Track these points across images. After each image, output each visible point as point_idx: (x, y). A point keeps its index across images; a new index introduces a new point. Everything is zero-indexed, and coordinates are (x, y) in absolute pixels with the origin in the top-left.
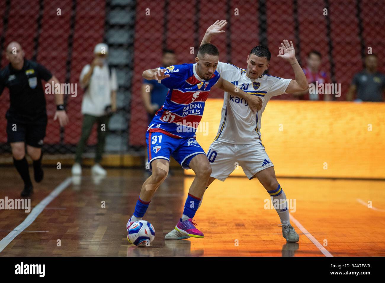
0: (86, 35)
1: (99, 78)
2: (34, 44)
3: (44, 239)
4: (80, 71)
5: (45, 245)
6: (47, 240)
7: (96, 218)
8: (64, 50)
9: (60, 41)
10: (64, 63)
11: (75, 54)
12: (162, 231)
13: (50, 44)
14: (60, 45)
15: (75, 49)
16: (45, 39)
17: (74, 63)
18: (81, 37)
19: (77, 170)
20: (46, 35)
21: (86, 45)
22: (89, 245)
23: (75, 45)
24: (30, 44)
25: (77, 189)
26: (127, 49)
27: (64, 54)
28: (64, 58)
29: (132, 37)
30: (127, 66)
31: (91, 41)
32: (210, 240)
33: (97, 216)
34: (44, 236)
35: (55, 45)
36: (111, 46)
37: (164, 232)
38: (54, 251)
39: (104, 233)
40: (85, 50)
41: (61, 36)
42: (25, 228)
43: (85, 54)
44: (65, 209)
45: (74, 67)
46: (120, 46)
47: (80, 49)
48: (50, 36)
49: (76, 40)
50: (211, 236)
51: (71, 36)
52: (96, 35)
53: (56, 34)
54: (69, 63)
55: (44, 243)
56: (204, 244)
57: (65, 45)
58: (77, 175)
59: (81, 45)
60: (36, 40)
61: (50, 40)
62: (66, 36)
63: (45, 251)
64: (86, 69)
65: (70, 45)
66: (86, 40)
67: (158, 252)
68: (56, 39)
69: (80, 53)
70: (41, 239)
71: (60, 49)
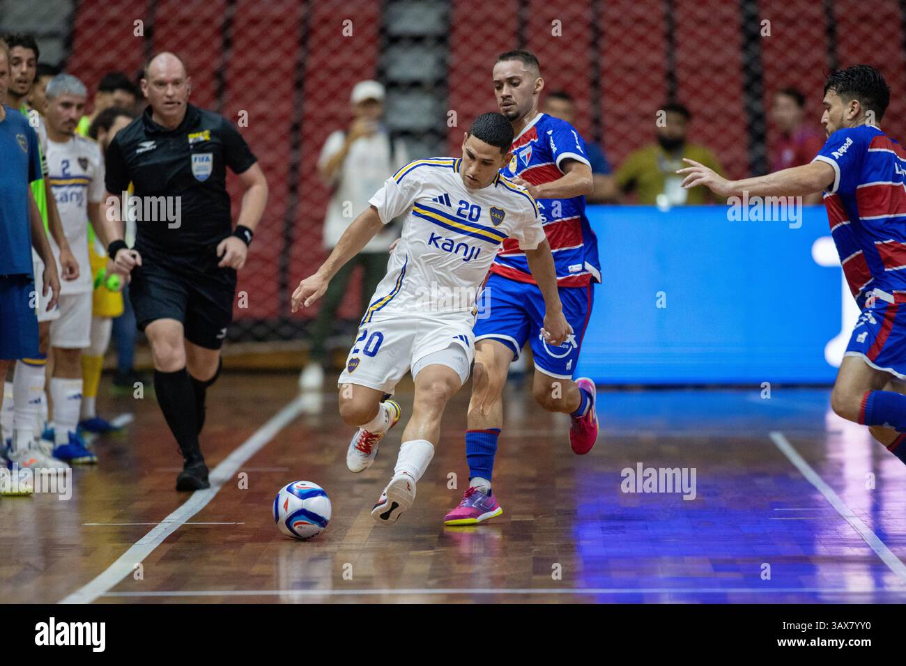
0: (335, 62)
1: (364, 162)
2: (214, 85)
3: (233, 542)
4: (319, 147)
5: (234, 554)
6: (239, 543)
7: (358, 489)
8: (285, 97)
9: (274, 76)
10: (284, 127)
11: (309, 107)
12: (510, 518)
13: (251, 85)
14: (274, 85)
15: (309, 96)
16: (240, 73)
17: (308, 127)
18: (322, 65)
19: (312, 377)
20: (240, 63)
21: (334, 83)
22: (335, 553)
23: (310, 85)
24: (204, 85)
25: (314, 422)
26: (430, 92)
27: (285, 107)
28: (283, 118)
29: (442, 62)
30: (432, 131)
31: (346, 75)
32: (620, 535)
33: (358, 486)
34: (233, 534)
35: (263, 85)
36: (391, 86)
37: (513, 520)
38: (254, 569)
39: (372, 525)
40: (333, 96)
41: (274, 66)
42: (191, 515)
43: (333, 107)
44: (286, 469)
45: (308, 137)
46: (415, 85)
47: (322, 94)
48: (251, 66)
49: (311, 74)
50: (623, 527)
51: (300, 65)
52: (358, 61)
53: (265, 61)
54: (296, 127)
55: (232, 551)
56: (605, 547)
57: (287, 86)
58: (311, 390)
59: (322, 85)
60: (218, 75)
61: (250, 76)
62: (288, 64)
63: (235, 569)
64: (335, 143)
65: (299, 85)
66: (335, 72)
67: (497, 565)
68: (264, 73)
69: (321, 104)
70: (225, 542)
71: (275, 94)
